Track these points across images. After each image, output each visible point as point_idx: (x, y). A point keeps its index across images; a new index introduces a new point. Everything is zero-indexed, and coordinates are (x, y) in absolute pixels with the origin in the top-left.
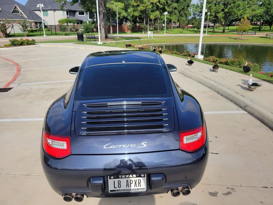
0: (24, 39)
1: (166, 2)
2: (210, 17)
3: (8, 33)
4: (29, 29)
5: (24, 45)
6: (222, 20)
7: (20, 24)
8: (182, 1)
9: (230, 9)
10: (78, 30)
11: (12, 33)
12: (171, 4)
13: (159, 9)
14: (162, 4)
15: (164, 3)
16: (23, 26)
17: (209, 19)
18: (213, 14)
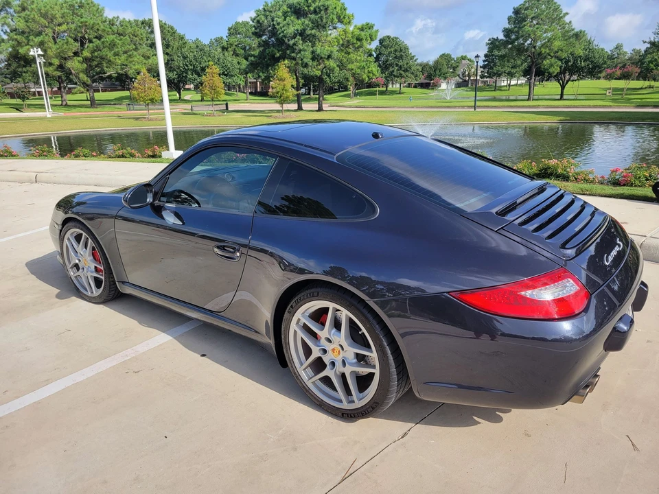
2: (46, 69)
6: (82, 75)
9: (95, 51)
17: (47, 75)
18: (56, 62)
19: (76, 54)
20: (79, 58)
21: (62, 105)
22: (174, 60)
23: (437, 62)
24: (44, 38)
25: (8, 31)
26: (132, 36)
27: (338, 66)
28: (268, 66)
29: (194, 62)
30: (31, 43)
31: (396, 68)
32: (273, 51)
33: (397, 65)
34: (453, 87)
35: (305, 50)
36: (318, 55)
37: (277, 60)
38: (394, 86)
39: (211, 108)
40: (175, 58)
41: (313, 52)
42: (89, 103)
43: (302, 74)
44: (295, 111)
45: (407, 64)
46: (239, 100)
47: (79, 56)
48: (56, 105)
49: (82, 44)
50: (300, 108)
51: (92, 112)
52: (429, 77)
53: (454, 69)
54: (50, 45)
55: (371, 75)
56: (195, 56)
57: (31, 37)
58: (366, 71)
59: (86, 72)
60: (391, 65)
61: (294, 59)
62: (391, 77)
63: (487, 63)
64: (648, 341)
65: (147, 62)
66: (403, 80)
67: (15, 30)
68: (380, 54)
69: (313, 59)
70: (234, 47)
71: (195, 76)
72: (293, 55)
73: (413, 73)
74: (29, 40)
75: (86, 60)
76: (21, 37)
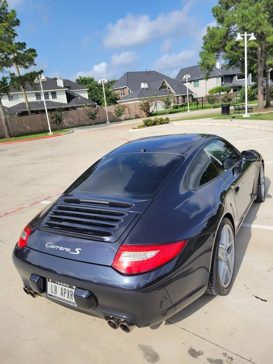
0: (158, 118)
3: (151, 111)
4: (172, 105)
5: (157, 125)
7: (163, 100)
10: (231, 99)
11: (155, 111)
16: (166, 103)
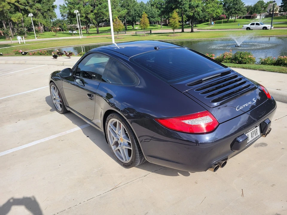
1: (26, 2)
2: (81, 18)
6: (94, 20)
8: (45, 1)
9: (99, 10)
12: (34, 5)
13: (20, 10)
14: (22, 4)
15: (25, 3)
17: (81, 20)
18: (84, 15)
19: (92, 11)
20: (93, 13)
21: (87, 33)
22: (131, 12)
23: (256, 5)
24: (80, 5)
25: (68, 3)
26: (113, 2)
27: (201, 10)
28: (169, 12)
29: (139, 12)
30: (75, 8)
31: (234, 9)
32: (172, 5)
33: (234, 8)
34: (264, 18)
35: (186, 4)
36: (192, 6)
37: (173, 9)
38: (232, 18)
39: (143, 33)
40: (131, 11)
41: (190, 5)
42: (96, 32)
43: (186, 15)
44: (181, 32)
45: (239, 7)
46: (158, 28)
47: (93, 12)
48: (85, 33)
49: (94, 7)
50: (183, 31)
51: (98, 36)
52: (251, 13)
53: (265, 8)
54: (82, 8)
55: (218, 14)
56: (139, 9)
57: (75, 5)
58: (215, 12)
59: (96, 19)
60: (231, 8)
61: (181, 8)
62: (231, 14)
63: (283, 4)
64: (283, 149)
65: (119, 13)
66: (237, 15)
67: (70, 3)
68: (226, 3)
69: (190, 8)
70: (156, 4)
71: (139, 18)
72: (181, 6)
73: (242, 12)
74: (74, 7)
75: (95, 14)
76: (71, 5)
